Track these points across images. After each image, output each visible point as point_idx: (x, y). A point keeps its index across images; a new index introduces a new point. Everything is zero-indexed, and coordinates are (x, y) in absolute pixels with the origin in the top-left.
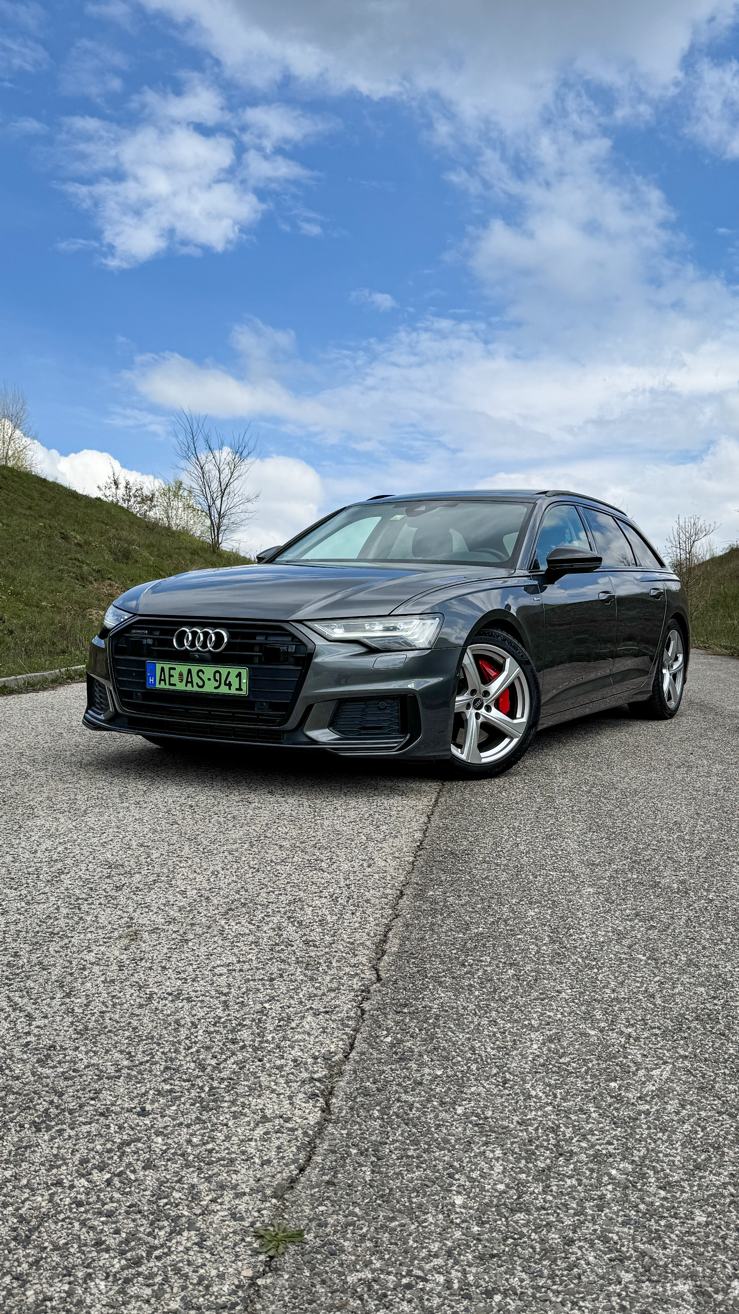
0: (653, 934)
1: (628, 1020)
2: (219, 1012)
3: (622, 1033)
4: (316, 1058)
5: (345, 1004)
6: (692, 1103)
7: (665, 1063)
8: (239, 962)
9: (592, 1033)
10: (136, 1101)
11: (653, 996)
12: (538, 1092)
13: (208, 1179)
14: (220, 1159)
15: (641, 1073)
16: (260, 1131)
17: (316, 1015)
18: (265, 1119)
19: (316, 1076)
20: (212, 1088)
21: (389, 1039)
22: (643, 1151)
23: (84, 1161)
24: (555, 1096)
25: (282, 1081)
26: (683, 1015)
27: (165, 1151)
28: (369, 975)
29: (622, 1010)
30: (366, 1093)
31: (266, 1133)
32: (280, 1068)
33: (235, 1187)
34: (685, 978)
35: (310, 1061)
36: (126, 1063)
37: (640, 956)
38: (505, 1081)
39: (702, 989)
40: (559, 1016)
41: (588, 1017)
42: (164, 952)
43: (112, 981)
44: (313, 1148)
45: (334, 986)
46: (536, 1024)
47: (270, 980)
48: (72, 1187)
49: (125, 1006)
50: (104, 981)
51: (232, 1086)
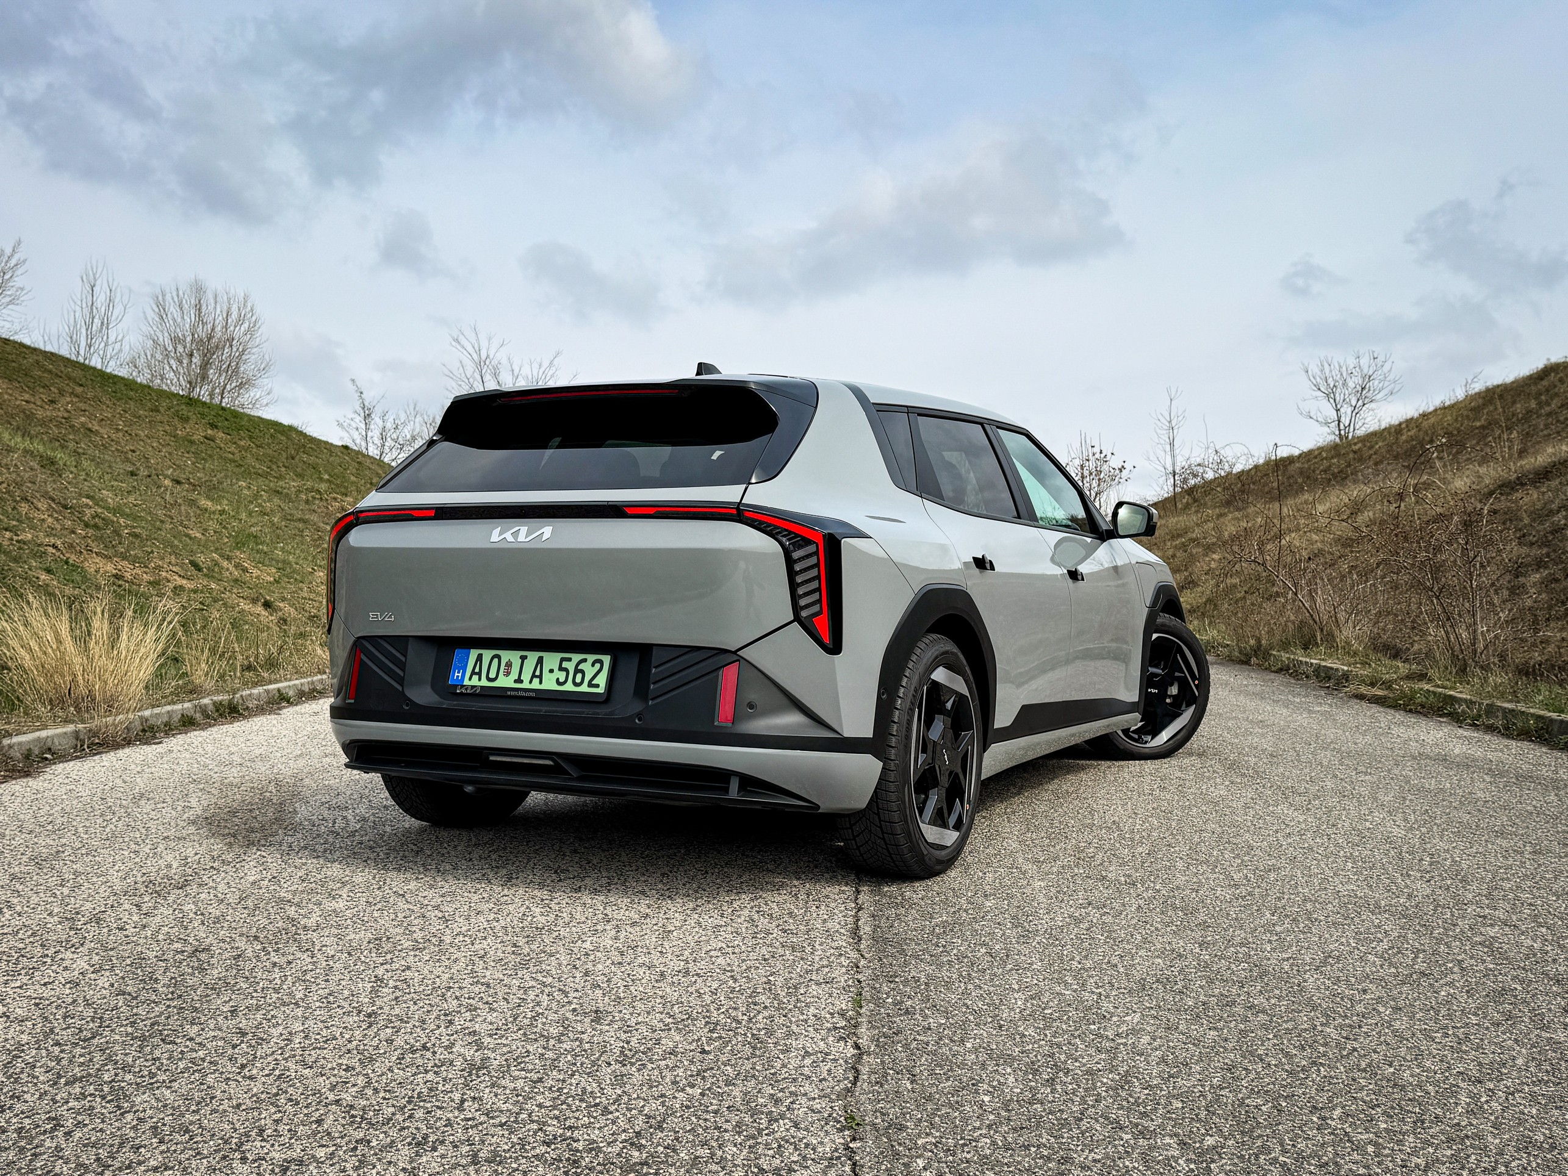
0: (1108, 919)
1: (1096, 983)
2: (731, 983)
3: (1093, 992)
4: (831, 1014)
5: (840, 975)
6: (1161, 1037)
7: (1135, 1012)
8: (728, 947)
9: (1067, 992)
10: (695, 1044)
11: (1116, 966)
12: (1031, 1031)
13: (782, 1090)
14: (785, 1078)
15: (1115, 1019)
16: (808, 1062)
17: (818, 984)
18: (808, 1053)
19: (838, 1025)
20: (753, 1035)
21: (890, 1000)
22: (1126, 1068)
23: (674, 1083)
24: (1046, 1035)
25: (809, 1029)
26: (1145, 980)
27: (738, 1074)
28: (854, 955)
29: (1091, 977)
30: (885, 1036)
31: (814, 1062)
32: (806, 1021)
33: (805, 1094)
34: (1142, 953)
35: (828, 1016)
36: (670, 1020)
37: (1099, 936)
38: (1001, 1027)
39: (1160, 960)
40: (1036, 982)
41: (1061, 981)
42: (654, 940)
43: (620, 963)
44: (857, 1071)
45: (825, 963)
46: (1016, 987)
47: (765, 960)
48: (675, 1097)
49: (643, 981)
50: (613, 963)
51: (770, 1033)
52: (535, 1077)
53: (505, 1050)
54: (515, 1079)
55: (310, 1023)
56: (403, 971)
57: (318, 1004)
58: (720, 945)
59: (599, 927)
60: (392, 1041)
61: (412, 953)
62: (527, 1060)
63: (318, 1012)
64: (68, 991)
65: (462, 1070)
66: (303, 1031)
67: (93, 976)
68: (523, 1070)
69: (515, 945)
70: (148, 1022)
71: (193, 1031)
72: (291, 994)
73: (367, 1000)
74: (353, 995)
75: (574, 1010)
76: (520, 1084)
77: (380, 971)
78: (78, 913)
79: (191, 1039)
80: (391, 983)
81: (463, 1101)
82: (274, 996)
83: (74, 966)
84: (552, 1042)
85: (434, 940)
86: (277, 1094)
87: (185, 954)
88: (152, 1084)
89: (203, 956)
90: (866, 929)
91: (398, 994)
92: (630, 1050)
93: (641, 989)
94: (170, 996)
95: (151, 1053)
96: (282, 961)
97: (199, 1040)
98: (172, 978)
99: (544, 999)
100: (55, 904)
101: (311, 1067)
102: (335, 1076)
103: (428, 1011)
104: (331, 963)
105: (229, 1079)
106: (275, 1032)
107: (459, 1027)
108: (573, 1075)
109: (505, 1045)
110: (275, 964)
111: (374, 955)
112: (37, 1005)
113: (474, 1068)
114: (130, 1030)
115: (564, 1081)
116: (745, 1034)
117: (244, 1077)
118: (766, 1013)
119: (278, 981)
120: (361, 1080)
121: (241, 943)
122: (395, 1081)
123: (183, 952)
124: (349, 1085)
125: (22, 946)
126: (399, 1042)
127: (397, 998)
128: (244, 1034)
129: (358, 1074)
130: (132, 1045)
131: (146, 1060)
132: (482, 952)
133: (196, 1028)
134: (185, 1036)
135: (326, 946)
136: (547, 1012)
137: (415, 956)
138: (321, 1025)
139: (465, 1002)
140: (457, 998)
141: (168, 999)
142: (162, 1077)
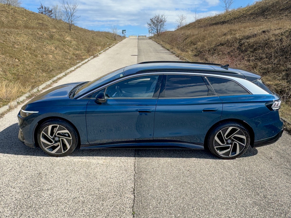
2: (117, 180)
3: (167, 180)
5: (132, 177)
6: (175, 191)
7: (172, 185)
8: (116, 171)
9: (164, 180)
10: (112, 196)
11: (171, 173)
12: (158, 191)
13: (124, 206)
14: (125, 204)
15: (169, 187)
16: (128, 200)
17: (129, 180)
18: (128, 198)
19: (132, 190)
21: (139, 184)
22: (170, 199)
23: (110, 205)
24: (160, 191)
26: (174, 177)
27: (118, 203)
28: (134, 172)
29: (167, 176)
30: (138, 193)
32: (127, 190)
33: (127, 207)
34: (175, 169)
35: (131, 188)
39: (177, 171)
42: (106, 169)
43: (101, 175)
44: (134, 201)
45: (130, 174)
46: (157, 179)
47: (122, 174)
48: (110, 209)
49: (104, 180)
50: (100, 176)
51: (123, 193)
52: (91, 204)
53: (87, 198)
54: (89, 205)
55: (59, 192)
56: (70, 178)
57: (60, 187)
58: (115, 170)
59: (97, 166)
60: (71, 196)
61: (71, 173)
62: (90, 200)
63: (60, 189)
64: (23, 185)
65: (81, 203)
66: (58, 194)
67: (26, 181)
68: (89, 203)
69: (85, 171)
70: (36, 193)
71: (43, 194)
72: (55, 185)
73: (66, 186)
74: (64, 185)
75: (95, 188)
76: (89, 206)
77: (67, 178)
78: (20, 163)
79: (43, 197)
80: (69, 181)
81: (82, 210)
82: (53, 185)
83: (23, 178)
84: (93, 196)
85: (73, 169)
86: (57, 210)
87: (38, 174)
88: (40, 208)
89: (41, 174)
90: (136, 165)
91: (70, 184)
92: (104, 198)
93: (104, 182)
94: (38, 186)
95: (39, 200)
96: (52, 176)
97: (44, 197)
98: (38, 181)
99: (91, 185)
100: (16, 160)
101: (61, 203)
102: (65, 205)
103: (75, 189)
104: (59, 176)
105: (50, 206)
106: (55, 194)
107: (80, 192)
108: (96, 204)
109: (87, 197)
110: (51, 176)
111: (65, 174)
112: (20, 189)
113: (83, 202)
114: (34, 195)
115: (95, 205)
116: (119, 193)
117: (52, 206)
118: (122, 188)
119: (53, 181)
120: (68, 206)
121: (46, 171)
122: (73, 206)
123: (38, 173)
124: (67, 207)
125: (14, 173)
126: (72, 197)
127: (70, 185)
128: (50, 195)
129: (68, 204)
130: (35, 198)
131: (38, 202)
132: (81, 173)
133: (44, 194)
134: (42, 196)
135: (58, 171)
136: (92, 188)
137: (71, 174)
138: (61, 193)
139: (80, 186)
140: (79, 185)
141: (38, 187)
142: (41, 206)
